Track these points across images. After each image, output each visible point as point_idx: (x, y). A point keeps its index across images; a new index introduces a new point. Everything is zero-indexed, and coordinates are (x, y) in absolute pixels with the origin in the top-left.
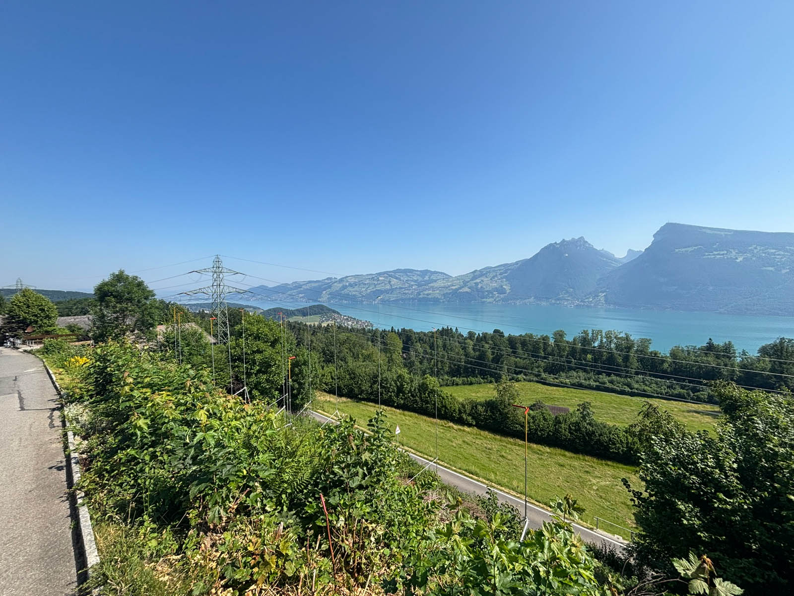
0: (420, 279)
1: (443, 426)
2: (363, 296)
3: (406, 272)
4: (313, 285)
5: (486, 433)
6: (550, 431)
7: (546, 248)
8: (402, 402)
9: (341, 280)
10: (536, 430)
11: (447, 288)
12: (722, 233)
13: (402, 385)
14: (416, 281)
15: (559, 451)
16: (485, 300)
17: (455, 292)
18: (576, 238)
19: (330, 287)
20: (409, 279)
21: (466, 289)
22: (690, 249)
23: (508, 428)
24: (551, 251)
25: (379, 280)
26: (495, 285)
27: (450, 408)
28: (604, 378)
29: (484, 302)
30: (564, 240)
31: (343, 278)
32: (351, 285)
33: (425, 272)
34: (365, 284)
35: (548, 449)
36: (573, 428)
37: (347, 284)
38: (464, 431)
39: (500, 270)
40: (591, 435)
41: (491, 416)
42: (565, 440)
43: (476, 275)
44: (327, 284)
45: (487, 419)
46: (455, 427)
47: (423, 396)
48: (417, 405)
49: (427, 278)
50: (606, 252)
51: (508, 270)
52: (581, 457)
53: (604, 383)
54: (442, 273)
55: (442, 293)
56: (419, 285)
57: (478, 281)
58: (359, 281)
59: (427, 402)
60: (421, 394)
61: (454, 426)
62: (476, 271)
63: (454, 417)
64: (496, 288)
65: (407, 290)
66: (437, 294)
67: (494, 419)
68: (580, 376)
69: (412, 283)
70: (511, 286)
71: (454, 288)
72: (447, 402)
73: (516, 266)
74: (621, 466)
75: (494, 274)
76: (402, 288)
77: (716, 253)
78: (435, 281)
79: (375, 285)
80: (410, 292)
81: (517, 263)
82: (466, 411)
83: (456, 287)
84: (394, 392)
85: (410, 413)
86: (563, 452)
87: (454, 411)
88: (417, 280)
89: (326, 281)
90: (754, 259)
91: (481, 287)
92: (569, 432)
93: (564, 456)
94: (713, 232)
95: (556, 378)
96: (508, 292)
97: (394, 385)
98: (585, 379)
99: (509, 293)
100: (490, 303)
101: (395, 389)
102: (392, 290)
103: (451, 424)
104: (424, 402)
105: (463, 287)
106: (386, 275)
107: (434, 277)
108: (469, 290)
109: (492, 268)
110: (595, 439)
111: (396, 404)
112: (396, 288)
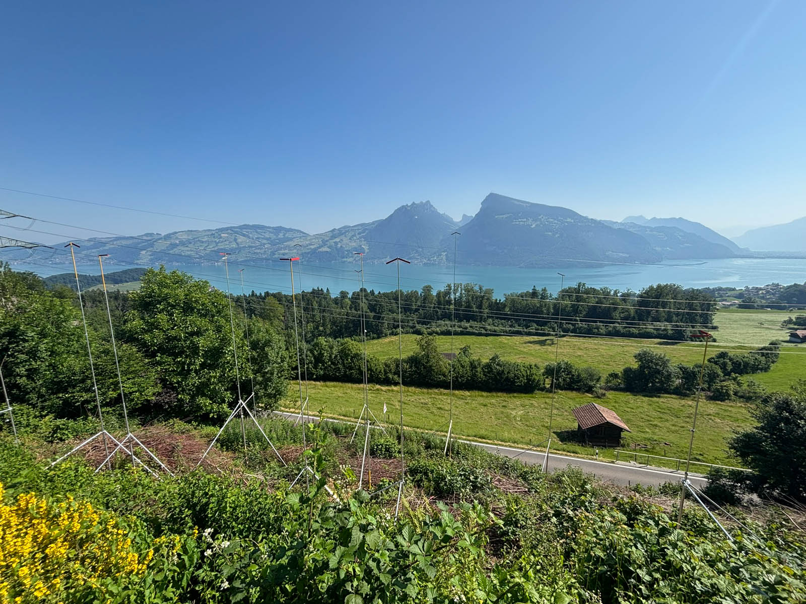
0: (273, 237)
1: (371, 390)
2: (201, 257)
3: (256, 228)
4: (124, 243)
5: (413, 388)
6: (469, 376)
7: (399, 209)
8: (322, 372)
9: (168, 237)
10: (457, 377)
11: (305, 247)
12: (524, 205)
13: (321, 355)
14: (267, 239)
15: (477, 393)
16: (345, 259)
17: (314, 252)
18: (424, 202)
19: (152, 245)
20: (260, 236)
21: (325, 249)
22: (505, 216)
23: (432, 380)
24: (403, 212)
25: (221, 237)
26: (354, 244)
27: (376, 369)
28: (465, 324)
29: (345, 261)
30: (414, 202)
31: (170, 234)
32: (183, 243)
33: (279, 229)
34: (203, 242)
35: (467, 393)
36: (486, 370)
37: (177, 242)
38: (393, 391)
39: (358, 230)
40: (501, 374)
41: (415, 371)
42: (480, 382)
43: (335, 234)
44: (149, 241)
45: (412, 375)
46: (384, 388)
47: (345, 362)
48: (339, 373)
49: (281, 236)
50: (447, 215)
51: (367, 229)
52: (494, 394)
53: (466, 328)
54: (298, 231)
55: (300, 252)
56: (273, 243)
57: (337, 240)
58: (194, 238)
59: (351, 368)
60: (343, 360)
61: (382, 388)
62: (334, 230)
63: (380, 378)
64: (356, 248)
65: (259, 249)
66: (293, 254)
67: (418, 373)
68: (446, 324)
69: (265, 241)
70: (369, 246)
71: (312, 247)
72: (372, 364)
73: (374, 226)
74: (523, 395)
75: (353, 233)
76: (252, 247)
77: (520, 220)
78: (291, 239)
79: (217, 243)
80: (262, 251)
81: (373, 223)
82: (391, 369)
83: (315, 246)
84: (311, 363)
85: (332, 383)
86: (480, 393)
87: (380, 372)
88: (270, 238)
89: (145, 238)
90: (541, 225)
91: (341, 246)
92: (484, 375)
93: (482, 396)
94: (518, 203)
95: (428, 328)
96: (367, 251)
97: (311, 355)
98: (451, 327)
99: (368, 253)
100: (350, 262)
101: (312, 359)
102: (239, 249)
103: (378, 386)
104: (347, 368)
105: (322, 246)
106: (229, 231)
107: (288, 235)
108: (328, 250)
109: (350, 227)
110: (505, 377)
111: (315, 377)
112: (245, 247)
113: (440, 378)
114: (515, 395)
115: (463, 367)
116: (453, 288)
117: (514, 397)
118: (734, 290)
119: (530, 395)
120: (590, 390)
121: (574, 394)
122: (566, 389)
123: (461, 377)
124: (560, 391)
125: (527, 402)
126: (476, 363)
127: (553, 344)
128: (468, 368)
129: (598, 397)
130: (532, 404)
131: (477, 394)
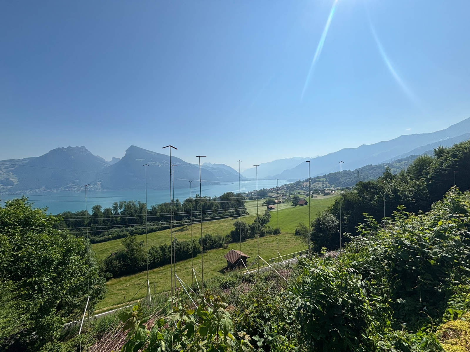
18: (80, 147)
22: (142, 160)
40: (180, 250)
45: (122, 268)
77: (152, 162)
94: (149, 152)
113: (142, 264)
114: (189, 260)
115: (156, 252)
116: (119, 205)
117: (189, 261)
118: (245, 193)
119: (196, 258)
120: (221, 246)
121: (215, 250)
122: (210, 249)
123: (156, 259)
124: (208, 251)
125: (196, 262)
126: (164, 247)
127: (187, 229)
128: (160, 252)
129: (225, 248)
130: (199, 262)
131: (168, 266)
